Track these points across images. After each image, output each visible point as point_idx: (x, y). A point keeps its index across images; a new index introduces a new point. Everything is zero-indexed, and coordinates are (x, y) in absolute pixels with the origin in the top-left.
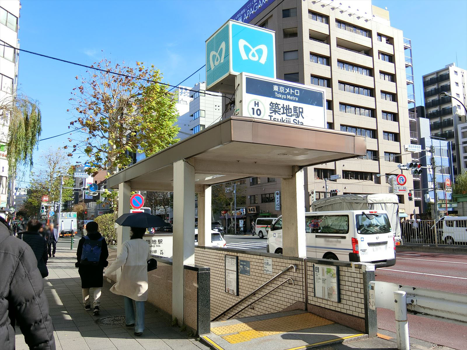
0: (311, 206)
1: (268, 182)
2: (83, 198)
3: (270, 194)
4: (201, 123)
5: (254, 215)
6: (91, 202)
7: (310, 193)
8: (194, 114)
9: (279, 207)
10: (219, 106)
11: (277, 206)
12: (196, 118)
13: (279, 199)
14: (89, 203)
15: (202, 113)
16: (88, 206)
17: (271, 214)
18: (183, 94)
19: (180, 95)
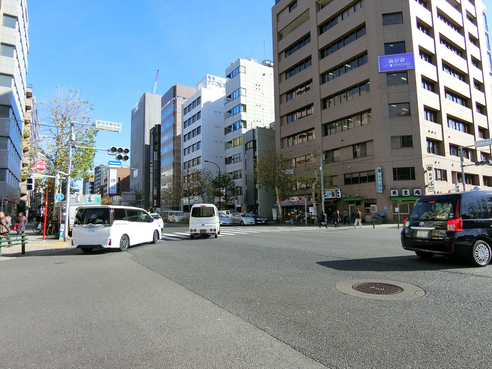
0: (427, 186)
1: (354, 158)
2: (108, 193)
3: (360, 172)
4: (242, 103)
5: (336, 200)
6: (114, 196)
7: (425, 169)
8: (232, 94)
9: (381, 188)
10: (259, 86)
11: (380, 188)
12: (235, 97)
13: (381, 178)
14: (113, 197)
15: (243, 92)
16: (112, 200)
17: (364, 198)
18: (211, 83)
19: (208, 84)
